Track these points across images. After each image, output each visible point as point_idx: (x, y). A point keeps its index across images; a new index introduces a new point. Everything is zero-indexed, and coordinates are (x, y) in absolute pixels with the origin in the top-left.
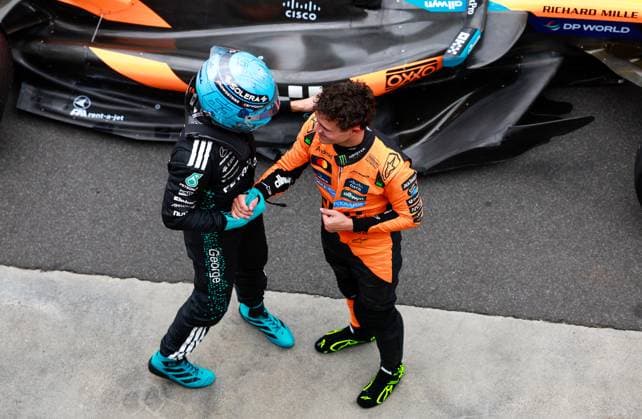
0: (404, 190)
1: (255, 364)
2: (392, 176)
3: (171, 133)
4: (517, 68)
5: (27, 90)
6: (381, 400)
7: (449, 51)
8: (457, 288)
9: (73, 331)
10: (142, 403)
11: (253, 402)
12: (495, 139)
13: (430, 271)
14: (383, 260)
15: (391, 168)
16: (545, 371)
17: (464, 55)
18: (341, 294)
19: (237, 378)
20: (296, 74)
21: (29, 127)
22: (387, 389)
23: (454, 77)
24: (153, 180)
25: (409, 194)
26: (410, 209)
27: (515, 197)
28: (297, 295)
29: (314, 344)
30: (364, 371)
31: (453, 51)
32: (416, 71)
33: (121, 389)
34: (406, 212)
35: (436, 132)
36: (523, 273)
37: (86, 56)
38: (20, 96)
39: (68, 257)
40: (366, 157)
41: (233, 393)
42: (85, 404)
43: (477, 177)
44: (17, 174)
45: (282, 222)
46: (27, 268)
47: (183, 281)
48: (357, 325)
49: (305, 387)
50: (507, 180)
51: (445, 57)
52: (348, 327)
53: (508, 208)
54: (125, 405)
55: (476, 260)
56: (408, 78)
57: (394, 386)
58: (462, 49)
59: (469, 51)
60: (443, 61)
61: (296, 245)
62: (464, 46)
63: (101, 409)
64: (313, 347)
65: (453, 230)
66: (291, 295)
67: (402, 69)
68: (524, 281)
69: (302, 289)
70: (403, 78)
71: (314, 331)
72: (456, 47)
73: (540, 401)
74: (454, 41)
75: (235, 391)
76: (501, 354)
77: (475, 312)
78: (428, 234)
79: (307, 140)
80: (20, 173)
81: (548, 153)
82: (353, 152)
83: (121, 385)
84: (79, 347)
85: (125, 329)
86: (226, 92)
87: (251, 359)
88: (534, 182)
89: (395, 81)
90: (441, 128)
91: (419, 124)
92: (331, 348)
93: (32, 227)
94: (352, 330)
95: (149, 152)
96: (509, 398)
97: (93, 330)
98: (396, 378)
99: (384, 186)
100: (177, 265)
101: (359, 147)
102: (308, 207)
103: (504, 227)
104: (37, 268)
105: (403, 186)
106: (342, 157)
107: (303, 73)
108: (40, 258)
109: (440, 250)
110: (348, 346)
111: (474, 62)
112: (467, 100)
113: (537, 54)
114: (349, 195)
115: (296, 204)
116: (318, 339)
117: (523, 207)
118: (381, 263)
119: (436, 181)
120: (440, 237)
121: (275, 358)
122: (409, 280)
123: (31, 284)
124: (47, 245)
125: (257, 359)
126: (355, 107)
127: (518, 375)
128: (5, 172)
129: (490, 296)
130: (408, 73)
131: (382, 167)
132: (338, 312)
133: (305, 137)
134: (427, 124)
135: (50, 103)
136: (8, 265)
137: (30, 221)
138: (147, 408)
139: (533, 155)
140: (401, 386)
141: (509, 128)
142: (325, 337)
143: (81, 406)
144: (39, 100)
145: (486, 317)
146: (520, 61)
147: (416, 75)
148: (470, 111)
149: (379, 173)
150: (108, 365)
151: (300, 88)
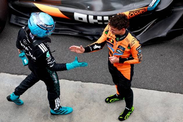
0: (137, 50)
1: (86, 106)
2: (133, 45)
3: (60, 31)
4: (172, 11)
5: (13, 17)
6: (126, 118)
7: (150, 5)
8: (151, 82)
9: (27, 95)
10: (49, 118)
11: (85, 118)
12: (164, 34)
13: (143, 77)
14: (128, 72)
15: (133, 43)
16: (180, 110)
17: (154, 7)
18: (114, 84)
19: (80, 110)
20: (100, 12)
21: (14, 28)
22: (128, 114)
23: (151, 14)
24: (54, 46)
25: (138, 52)
26: (138, 57)
27: (170, 53)
28: (99, 84)
29: (105, 100)
30: (121, 109)
31: (151, 5)
32: (139, 12)
33: (43, 114)
34: (137, 58)
35: (145, 31)
36: (173, 78)
37: (32, 6)
38: (11, 18)
39: (26, 71)
40: (125, 39)
41: (78, 115)
42: (31, 118)
43: (158, 46)
44: (10, 44)
45: (94, 60)
46: (13, 74)
47: (63, 79)
48: (118, 94)
49: (102, 114)
50: (168, 48)
51: (148, 7)
52: (116, 94)
53: (168, 56)
54: (44, 118)
55: (157, 74)
56: (136, 14)
57: (130, 114)
58: (154, 5)
59: (156, 5)
60: (147, 9)
61: (99, 68)
62: (155, 3)
63: (36, 120)
64: (105, 101)
65: (150, 64)
66: (98, 84)
67: (134, 11)
68: (173, 81)
69: (101, 82)
70: (135, 14)
71: (105, 95)
72: (152, 4)
73: (178, 120)
74: (151, 2)
75: (79, 115)
76: (166, 104)
77: (157, 90)
78: (142, 65)
79: (106, 33)
80: (11, 43)
81: (181, 39)
82: (121, 37)
83: (43, 112)
84: (29, 100)
85: (44, 94)
86: (41, 27)
87: (85, 104)
88: (177, 48)
89: (132, 15)
90: (147, 30)
91: (139, 29)
92: (110, 101)
93: (15, 61)
94: (117, 95)
95: (52, 37)
96: (168, 119)
97: (34, 94)
98: (131, 111)
99: (130, 48)
100: (61, 74)
101: (123, 35)
102: (103, 55)
103: (167, 63)
104: (16, 74)
105: (136, 49)
106: (118, 38)
107: (102, 12)
108: (17, 71)
109: (146, 70)
110: (116, 101)
111: (158, 9)
112: (155, 21)
113: (178, 6)
114: (119, 51)
115: (99, 55)
116: (106, 98)
117: (173, 56)
118: (127, 73)
119: (145, 47)
120: (146, 66)
121: (92, 104)
122: (136, 80)
123: (14, 79)
124: (19, 67)
125: (86, 104)
126: (122, 22)
127: (171, 111)
128: (6, 43)
129: (162, 85)
130: (136, 12)
131: (130, 43)
132: (113, 89)
133: (105, 32)
134: (142, 29)
135: (21, 21)
136: (7, 73)
137: (14, 59)
138: (51, 120)
139: (176, 39)
140: (133, 114)
141: (169, 31)
142: (108, 98)
143: (30, 119)
144: (17, 20)
145: (161, 92)
146: (173, 9)
147: (139, 13)
148: (156, 25)
149: (129, 44)
150: (39, 106)
151: (101, 17)
